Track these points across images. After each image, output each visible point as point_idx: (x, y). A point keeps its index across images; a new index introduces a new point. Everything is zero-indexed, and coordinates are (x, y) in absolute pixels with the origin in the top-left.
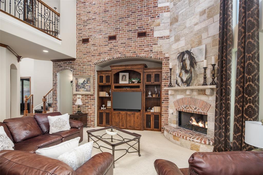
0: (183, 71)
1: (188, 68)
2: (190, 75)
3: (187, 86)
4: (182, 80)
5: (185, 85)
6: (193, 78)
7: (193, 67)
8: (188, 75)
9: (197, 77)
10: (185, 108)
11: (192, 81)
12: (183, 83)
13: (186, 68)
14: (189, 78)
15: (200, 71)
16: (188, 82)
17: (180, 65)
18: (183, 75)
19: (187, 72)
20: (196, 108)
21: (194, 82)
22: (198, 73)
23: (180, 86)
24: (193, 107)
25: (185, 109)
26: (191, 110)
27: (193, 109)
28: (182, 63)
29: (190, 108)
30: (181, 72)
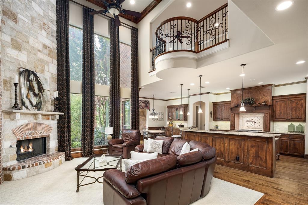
0: (31, 94)
1: (37, 91)
2: (39, 100)
3: (38, 111)
4: (31, 103)
5: (35, 109)
6: (43, 104)
7: (42, 93)
8: (38, 99)
9: (46, 103)
10: (30, 134)
11: (42, 106)
12: (33, 107)
13: (35, 91)
14: (39, 103)
15: (48, 99)
16: (39, 107)
17: (26, 84)
18: (31, 97)
19: (35, 95)
20: (41, 132)
21: (44, 107)
22: (46, 100)
23: (29, 110)
24: (38, 132)
25: (30, 136)
26: (36, 135)
27: (39, 133)
28: (28, 82)
29: (35, 134)
30: (28, 93)
